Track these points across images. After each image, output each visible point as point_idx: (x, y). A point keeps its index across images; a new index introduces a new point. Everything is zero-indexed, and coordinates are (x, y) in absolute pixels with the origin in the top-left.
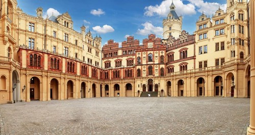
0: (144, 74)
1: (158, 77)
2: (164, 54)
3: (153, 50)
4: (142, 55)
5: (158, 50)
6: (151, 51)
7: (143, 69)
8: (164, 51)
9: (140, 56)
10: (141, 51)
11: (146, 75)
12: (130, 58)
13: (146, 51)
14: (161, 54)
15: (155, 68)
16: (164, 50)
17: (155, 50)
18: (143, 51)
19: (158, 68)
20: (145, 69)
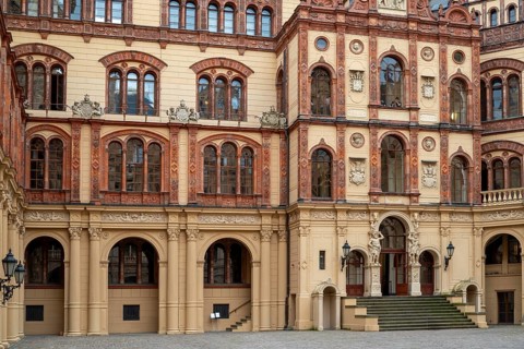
0: (357, 185)
1: (436, 210)
2: (466, 69)
3: (407, 34)
4: (341, 57)
5: (437, 38)
6: (395, 34)
7: (351, 152)
8: (467, 51)
9: (330, 57)
10: (335, 27)
11: (365, 190)
12: (222, 63)
13: (367, 30)
14: (452, 69)
15: (423, 155)
16: (469, 41)
17: (421, 36)
18: (349, 28)
19: (435, 156)
20: (364, 152)
